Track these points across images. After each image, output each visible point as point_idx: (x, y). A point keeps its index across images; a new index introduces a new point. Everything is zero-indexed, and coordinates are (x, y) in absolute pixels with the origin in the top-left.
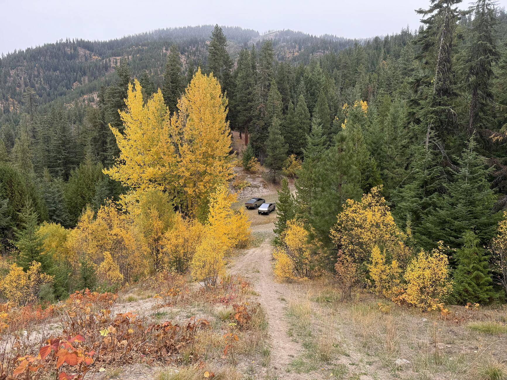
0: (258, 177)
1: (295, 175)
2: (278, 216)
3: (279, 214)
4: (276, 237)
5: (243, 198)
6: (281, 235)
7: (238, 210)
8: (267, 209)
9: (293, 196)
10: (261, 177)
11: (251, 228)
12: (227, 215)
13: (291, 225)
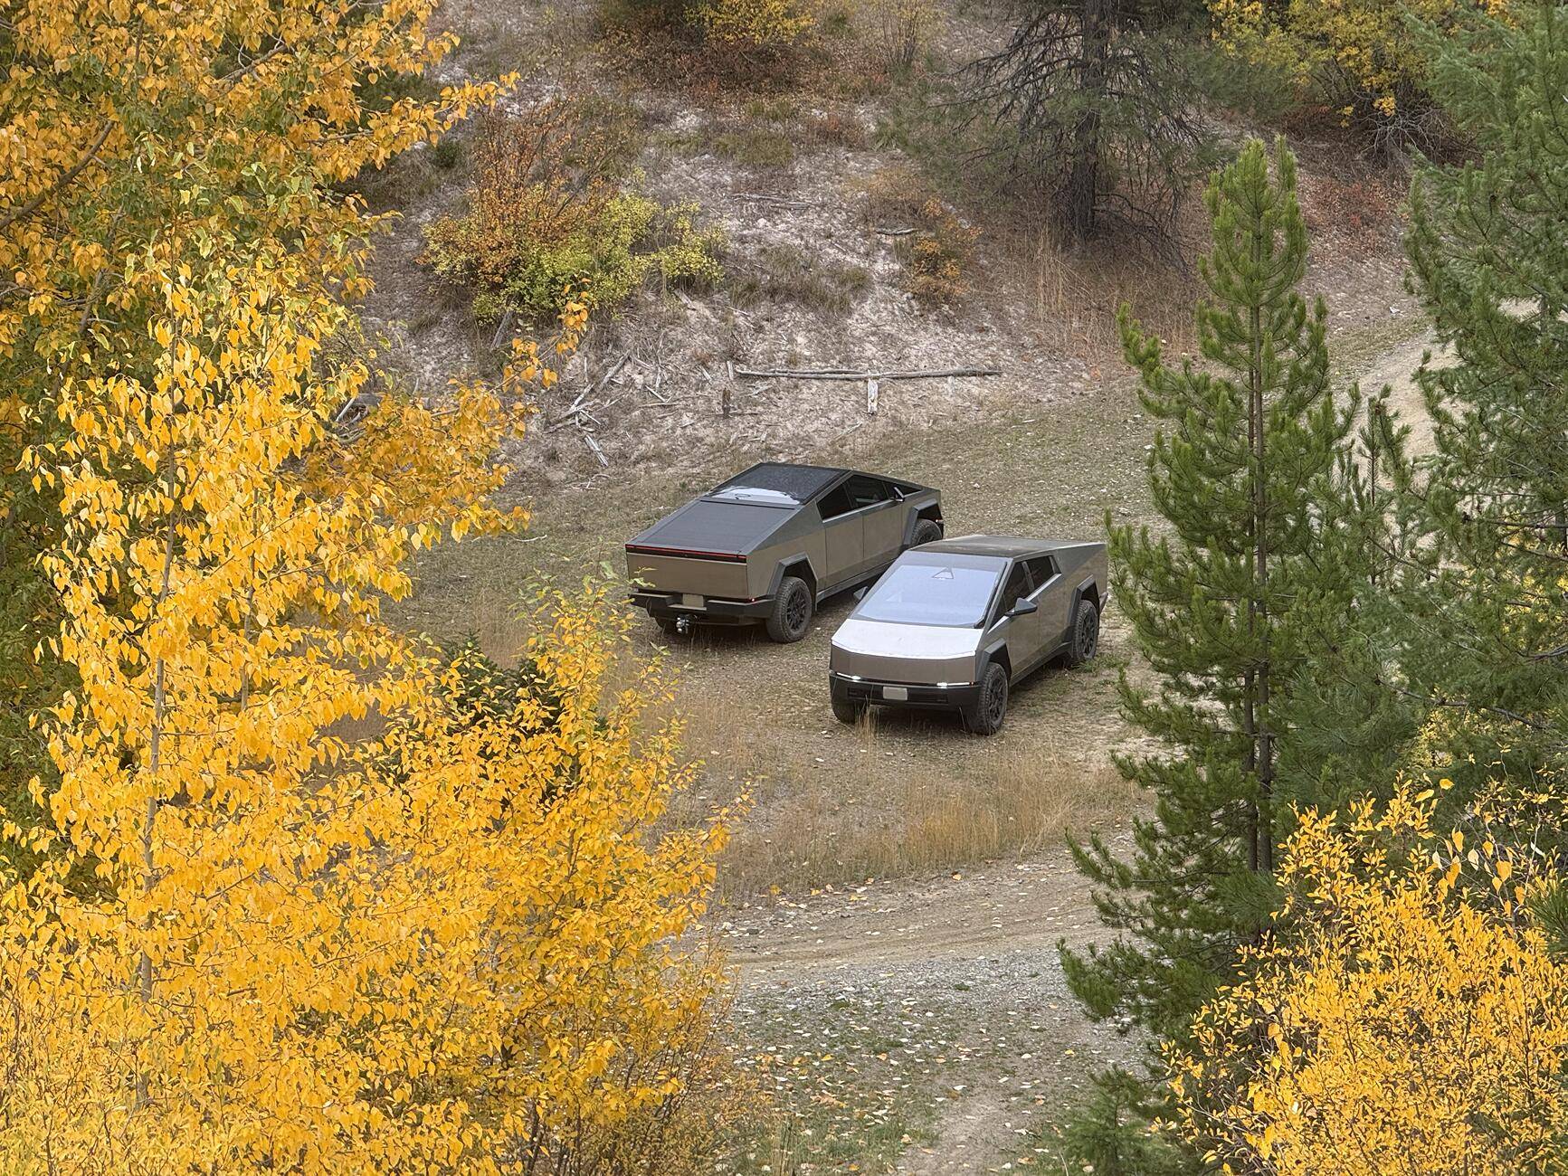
0: (837, 136)
1: (1413, 98)
2: (1141, 747)
3: (1159, 724)
4: (1117, 1083)
5: (587, 465)
6: (1192, 1047)
7: (509, 661)
8: (962, 644)
9: (1386, 441)
10: (886, 138)
11: (720, 944)
12: (343, 728)
13: (1351, 894)
